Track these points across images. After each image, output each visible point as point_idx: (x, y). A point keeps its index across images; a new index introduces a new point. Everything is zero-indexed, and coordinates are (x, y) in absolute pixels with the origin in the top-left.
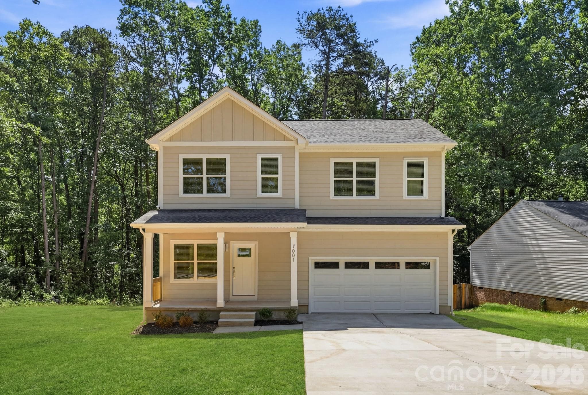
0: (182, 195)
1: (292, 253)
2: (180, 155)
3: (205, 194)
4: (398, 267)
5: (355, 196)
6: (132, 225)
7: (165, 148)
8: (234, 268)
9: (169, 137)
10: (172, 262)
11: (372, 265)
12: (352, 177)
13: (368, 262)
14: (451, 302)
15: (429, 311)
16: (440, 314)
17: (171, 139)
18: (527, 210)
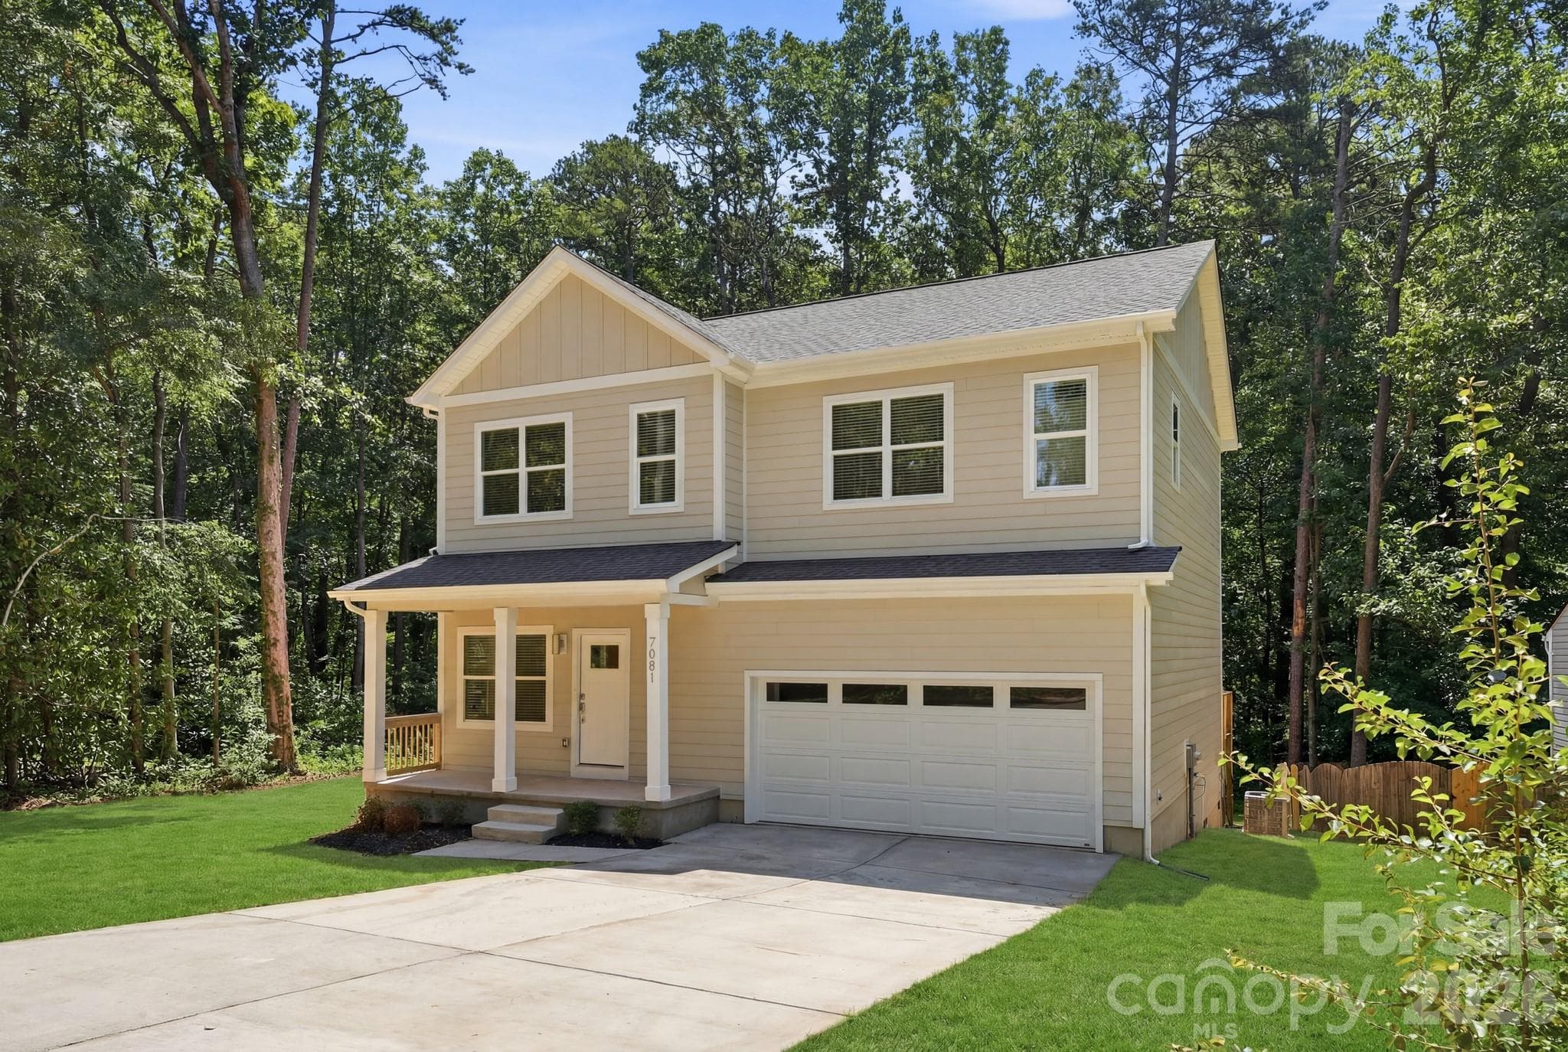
0: (479, 518)
1: (649, 660)
2: (476, 424)
3: (523, 514)
4: (989, 703)
5: (886, 498)
6: (331, 594)
7: (448, 411)
8: (582, 696)
9: (455, 384)
10: (461, 678)
11: (915, 696)
12: (880, 445)
13: (905, 687)
14: (1141, 818)
16: (1105, 851)
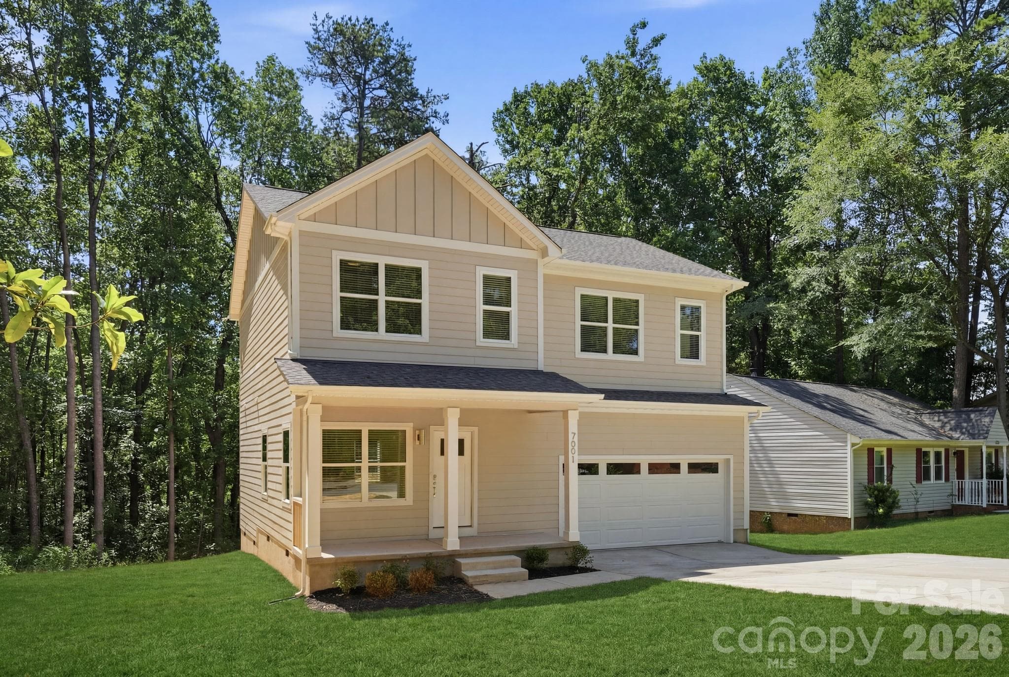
0: (338, 332)
2: (334, 252)
3: (382, 333)
4: (680, 472)
5: (610, 355)
7: (302, 233)
8: (434, 477)
9: (312, 212)
12: (607, 322)
14: (747, 525)
15: (716, 539)
16: (735, 542)
17: (314, 218)
18: (737, 389)
